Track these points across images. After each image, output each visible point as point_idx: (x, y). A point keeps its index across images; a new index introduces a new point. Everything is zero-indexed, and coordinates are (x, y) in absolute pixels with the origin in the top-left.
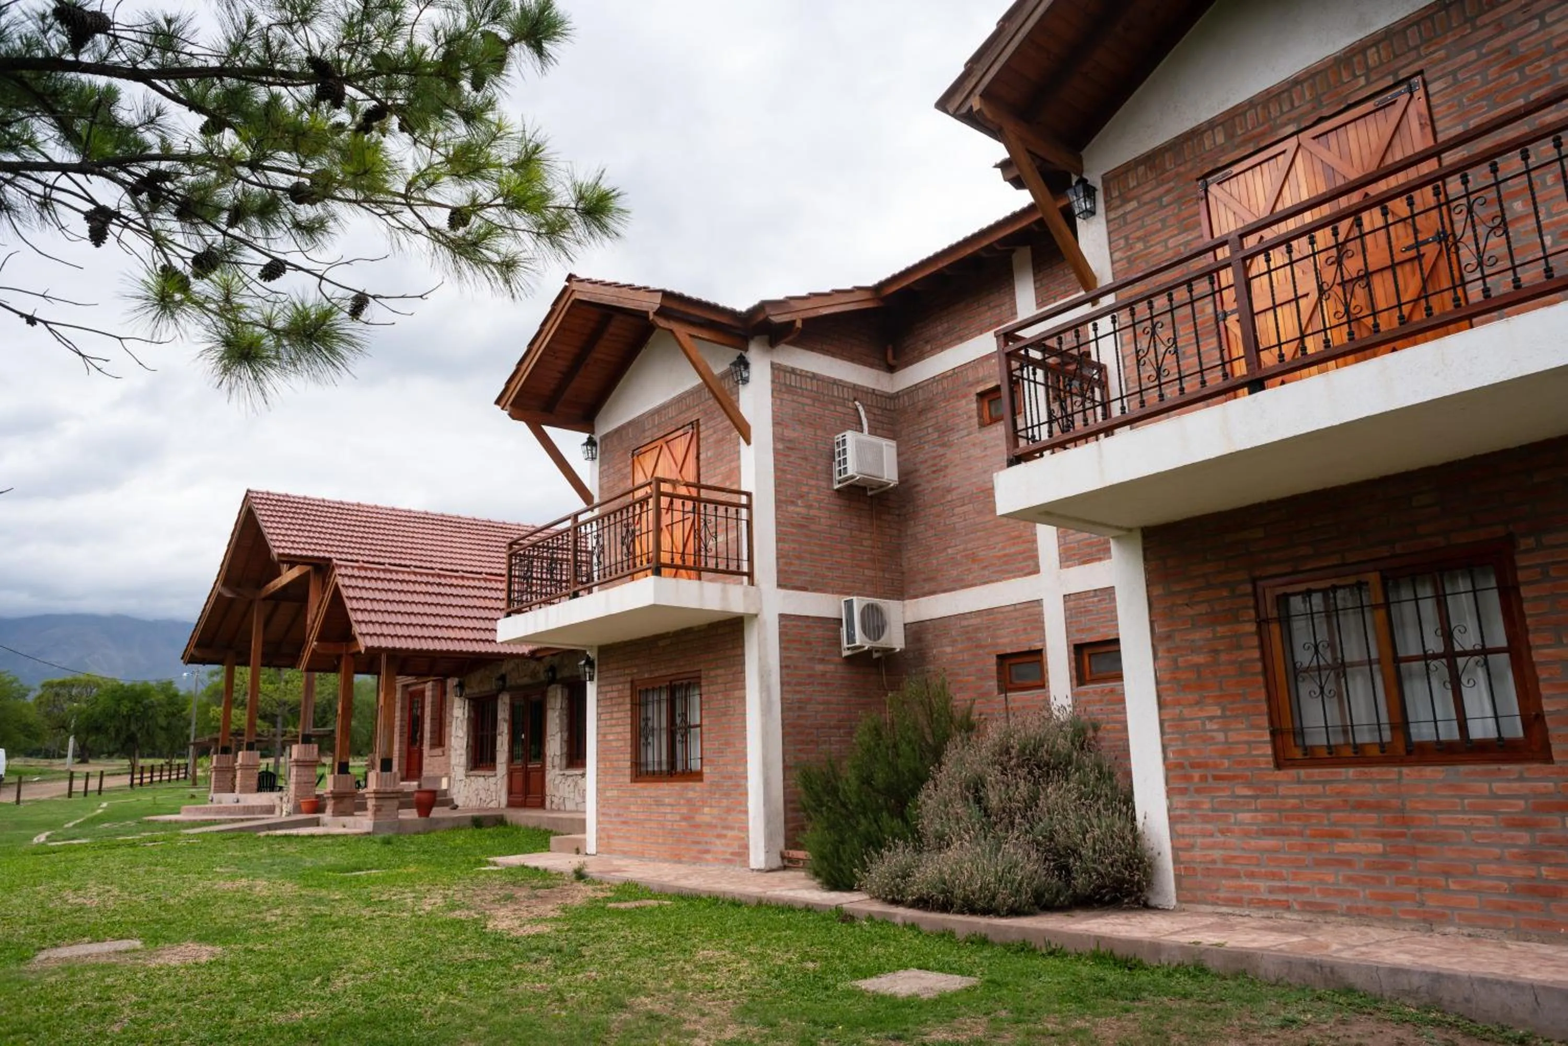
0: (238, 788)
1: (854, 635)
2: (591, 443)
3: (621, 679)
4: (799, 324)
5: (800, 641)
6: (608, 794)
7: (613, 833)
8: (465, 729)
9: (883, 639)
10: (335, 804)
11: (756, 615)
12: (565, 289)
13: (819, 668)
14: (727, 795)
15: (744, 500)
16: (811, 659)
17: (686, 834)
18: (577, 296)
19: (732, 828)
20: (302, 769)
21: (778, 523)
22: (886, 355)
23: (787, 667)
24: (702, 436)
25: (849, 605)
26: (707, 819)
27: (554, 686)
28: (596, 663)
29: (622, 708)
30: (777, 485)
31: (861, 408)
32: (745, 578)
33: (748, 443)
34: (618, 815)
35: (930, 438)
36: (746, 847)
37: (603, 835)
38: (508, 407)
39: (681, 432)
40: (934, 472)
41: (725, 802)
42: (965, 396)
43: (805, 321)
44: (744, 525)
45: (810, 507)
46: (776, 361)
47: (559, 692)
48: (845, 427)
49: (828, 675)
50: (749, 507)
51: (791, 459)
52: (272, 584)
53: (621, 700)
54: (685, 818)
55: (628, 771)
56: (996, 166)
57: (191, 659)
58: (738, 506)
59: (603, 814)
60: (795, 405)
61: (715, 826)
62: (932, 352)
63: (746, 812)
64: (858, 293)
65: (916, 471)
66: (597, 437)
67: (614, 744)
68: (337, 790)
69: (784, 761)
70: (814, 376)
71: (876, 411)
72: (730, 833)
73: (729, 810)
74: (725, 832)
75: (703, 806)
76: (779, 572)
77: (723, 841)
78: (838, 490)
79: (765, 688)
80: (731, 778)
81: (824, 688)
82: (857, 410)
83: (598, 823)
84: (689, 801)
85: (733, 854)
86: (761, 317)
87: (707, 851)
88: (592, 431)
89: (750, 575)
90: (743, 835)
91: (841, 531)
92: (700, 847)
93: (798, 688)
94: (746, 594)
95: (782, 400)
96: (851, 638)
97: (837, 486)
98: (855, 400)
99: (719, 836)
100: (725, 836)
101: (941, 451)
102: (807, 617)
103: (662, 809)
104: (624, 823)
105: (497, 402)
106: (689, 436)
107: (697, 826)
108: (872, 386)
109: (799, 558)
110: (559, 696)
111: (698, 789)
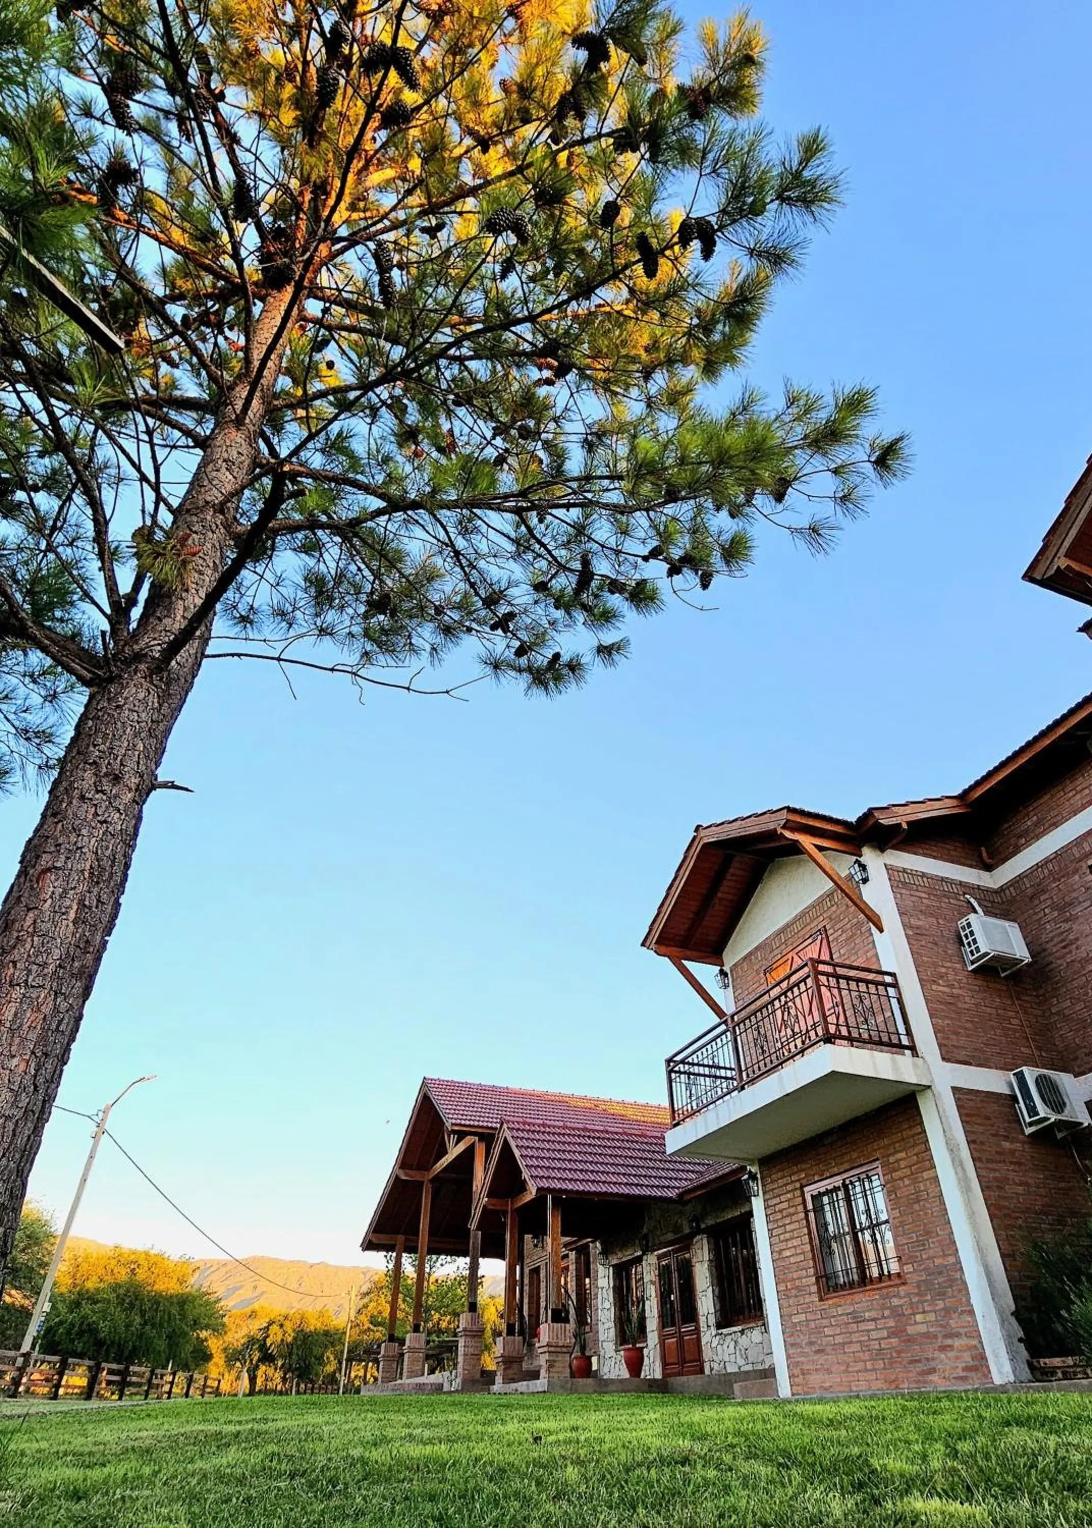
0: (405, 1374)
1: (1035, 1107)
2: (723, 973)
3: (789, 1187)
4: (905, 826)
5: (979, 1116)
6: (795, 1319)
7: (806, 1367)
8: (611, 1299)
9: (1066, 1112)
10: (505, 1369)
11: (929, 1087)
12: (694, 838)
13: (1007, 1145)
14: (942, 1295)
15: (888, 979)
16: (995, 1135)
17: (899, 1352)
18: (706, 840)
19: (958, 1335)
20: (469, 1339)
21: (927, 1001)
22: (980, 856)
23: (974, 1142)
24: (831, 939)
25: (1020, 1077)
26: (922, 1329)
27: (698, 1237)
28: (759, 1176)
29: (794, 1218)
30: (917, 966)
31: (972, 900)
32: (908, 1052)
33: (881, 930)
34: (811, 1343)
35: (1049, 917)
36: (983, 1357)
37: (797, 1371)
38: (653, 946)
39: (810, 941)
40: (1064, 947)
41: (940, 1305)
42: (1076, 871)
43: (909, 823)
44: (894, 1002)
45: (951, 986)
46: (888, 862)
47: (705, 1241)
48: (963, 915)
49: (1017, 1154)
50: (895, 985)
51: (923, 943)
52: (438, 1164)
53: (792, 1210)
54: (893, 1333)
55: (814, 1289)
56: (1081, 630)
57: (369, 1245)
58: (886, 985)
59: (792, 1345)
60: (914, 899)
61: (936, 1337)
62: (1028, 844)
63: (972, 1312)
64: (947, 801)
65: (1045, 950)
66: (727, 969)
67: (792, 1260)
68: (506, 1354)
69: (1000, 1249)
70: (923, 875)
71: (985, 903)
72: (957, 1343)
73: (947, 1311)
74: (949, 1342)
75: (914, 1314)
76: (940, 1046)
77: (950, 1354)
78: (973, 971)
79: (957, 1162)
80: (940, 1273)
81: (1017, 1168)
82: (969, 902)
83: (788, 1357)
84: (893, 1309)
85: (966, 1369)
86: (871, 822)
87: (932, 1371)
88: (722, 965)
89: (913, 1048)
90: (975, 1342)
91: (989, 1010)
92: (920, 1367)
93: (991, 1166)
94: (915, 1065)
95: (901, 894)
96: (1033, 1111)
97: (971, 968)
98: (964, 894)
99: (943, 1348)
100: (951, 1347)
101: (1067, 926)
102: (978, 1091)
103: (863, 1326)
104: (818, 1352)
105: (643, 944)
106: (818, 942)
107: (911, 1340)
108: (976, 882)
109: (956, 1033)
110: (706, 1248)
111: (902, 1293)
